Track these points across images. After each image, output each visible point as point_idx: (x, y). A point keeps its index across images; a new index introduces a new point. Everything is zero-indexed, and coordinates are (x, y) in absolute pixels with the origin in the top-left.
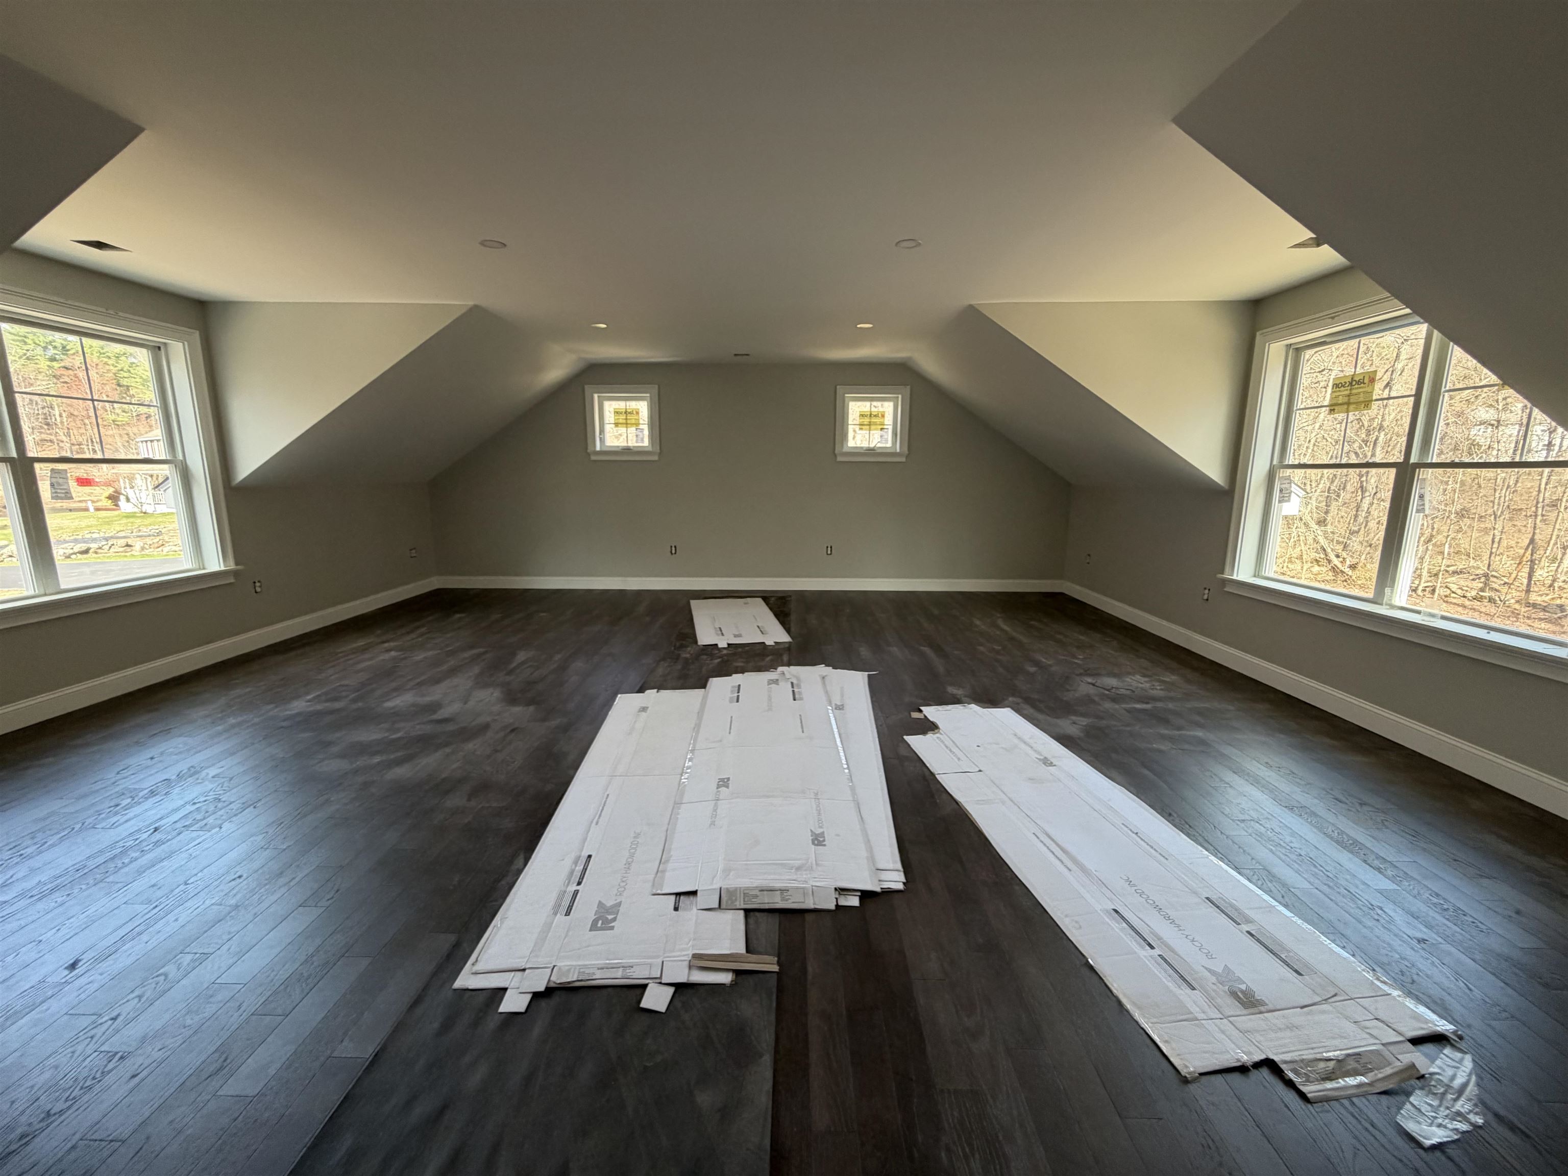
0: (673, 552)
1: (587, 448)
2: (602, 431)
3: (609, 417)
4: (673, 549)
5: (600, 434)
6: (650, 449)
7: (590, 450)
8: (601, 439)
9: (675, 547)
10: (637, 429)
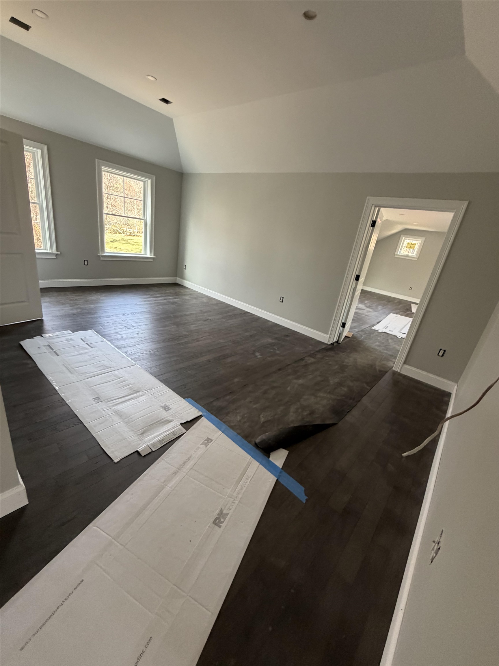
0: (411, 289)
1: (395, 253)
2: (401, 249)
3: (405, 244)
4: (411, 288)
5: (400, 249)
6: (415, 256)
7: (396, 253)
8: (400, 251)
9: (412, 287)
10: (413, 249)
